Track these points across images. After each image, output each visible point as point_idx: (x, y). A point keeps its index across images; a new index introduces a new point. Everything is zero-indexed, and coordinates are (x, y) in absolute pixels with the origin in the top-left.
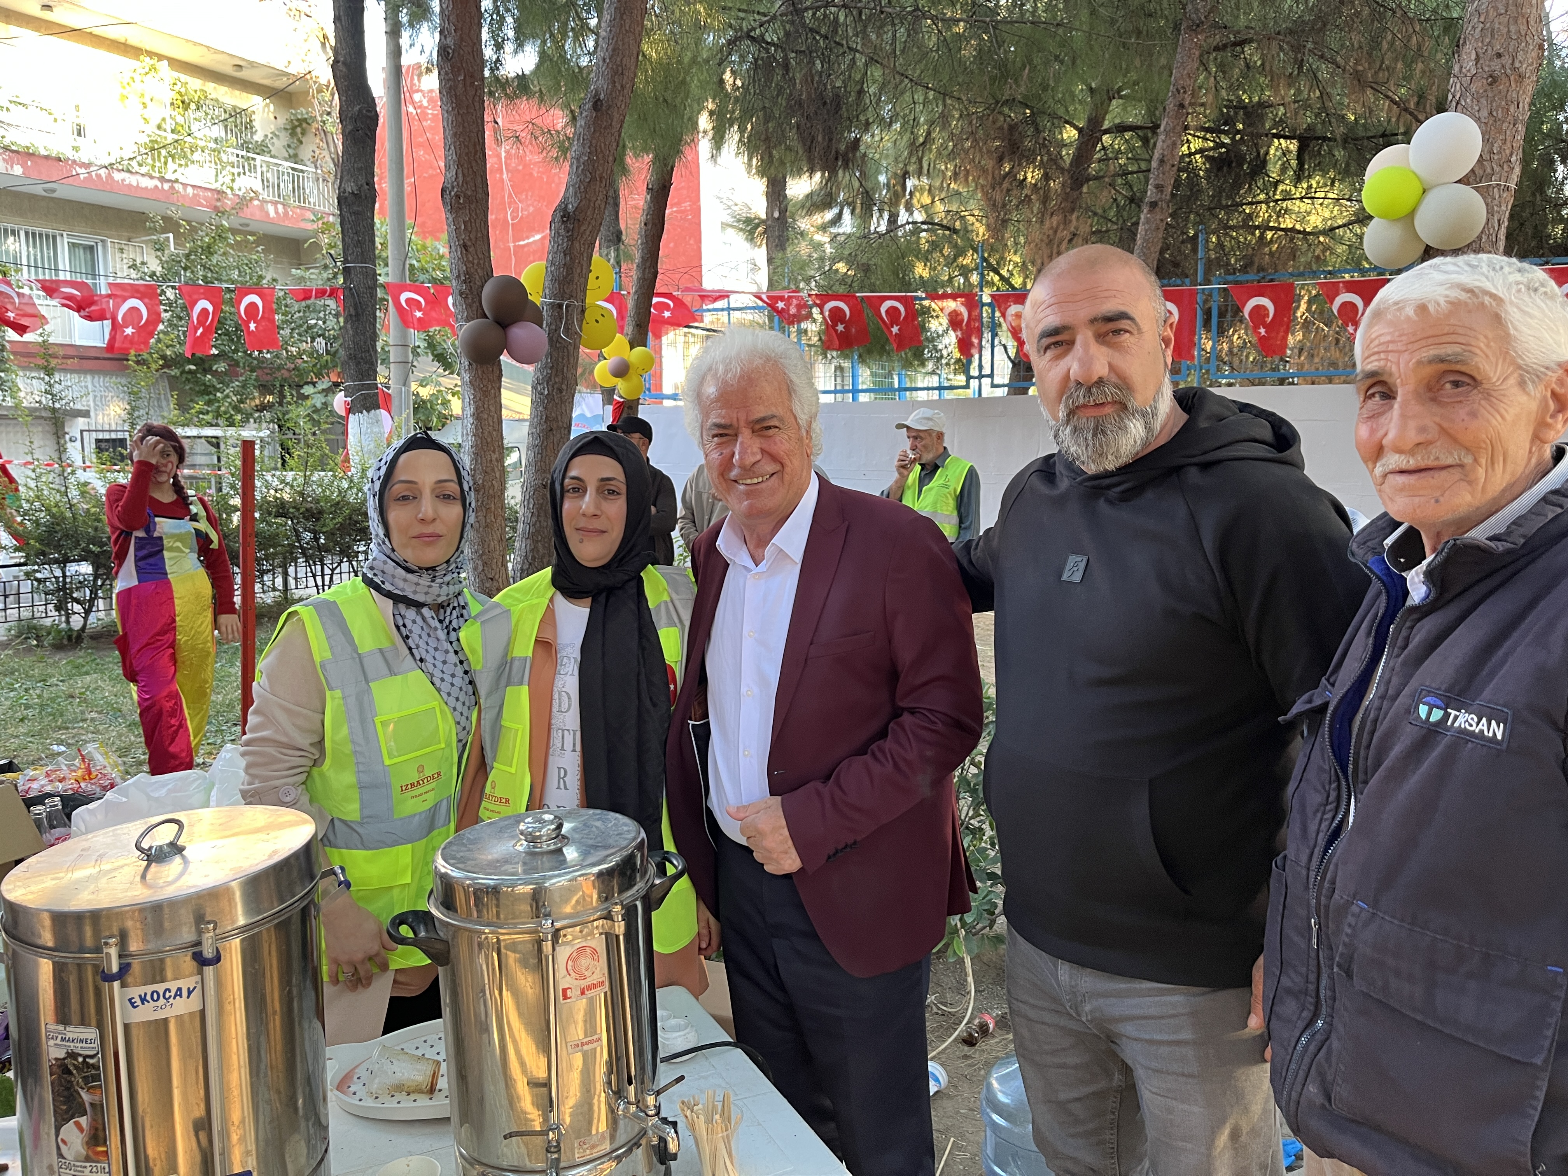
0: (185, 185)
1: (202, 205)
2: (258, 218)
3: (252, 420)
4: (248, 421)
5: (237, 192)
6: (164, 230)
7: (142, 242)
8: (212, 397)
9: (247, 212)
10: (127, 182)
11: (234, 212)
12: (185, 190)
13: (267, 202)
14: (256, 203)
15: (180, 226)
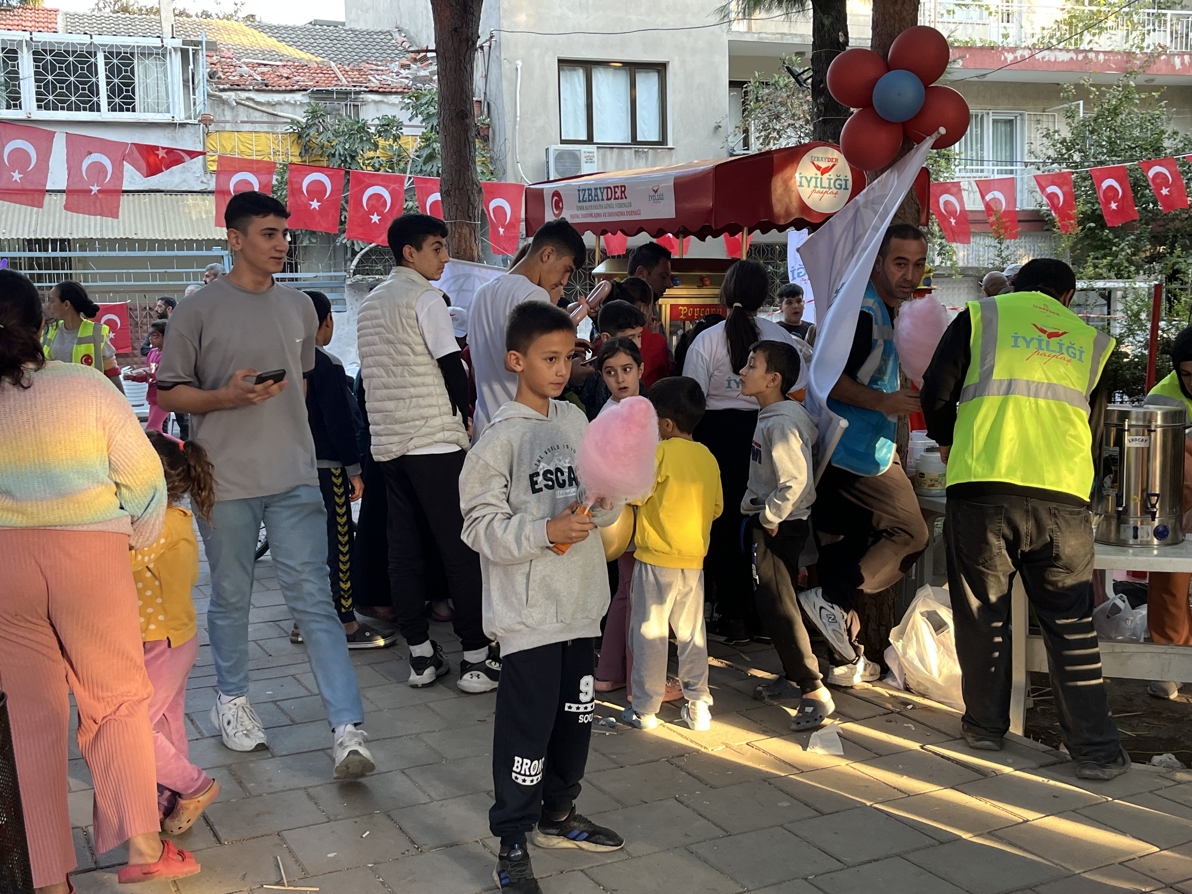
0: (1097, 53)
1: (1111, 69)
2: (1163, 72)
3: (1141, 272)
4: (1138, 273)
5: (1145, 50)
6: (1076, 98)
7: (1055, 111)
8: (1107, 251)
9: (1154, 69)
10: (1047, 59)
11: (1141, 70)
12: (1097, 57)
13: (1174, 55)
14: (1163, 57)
15: (1090, 92)
